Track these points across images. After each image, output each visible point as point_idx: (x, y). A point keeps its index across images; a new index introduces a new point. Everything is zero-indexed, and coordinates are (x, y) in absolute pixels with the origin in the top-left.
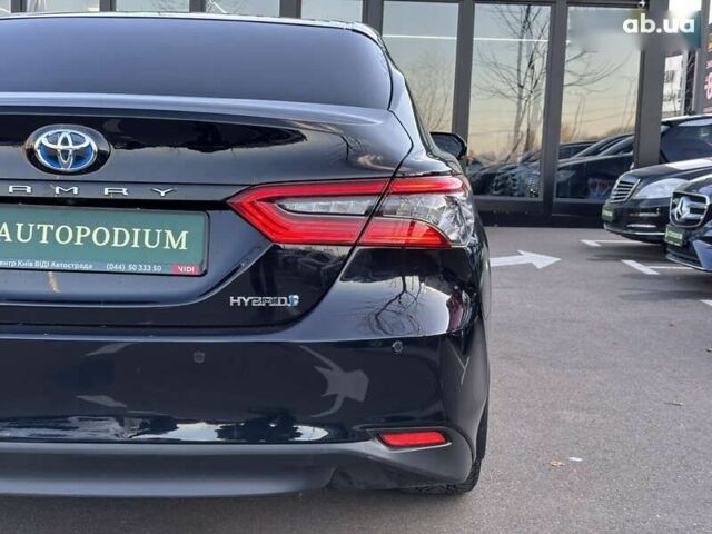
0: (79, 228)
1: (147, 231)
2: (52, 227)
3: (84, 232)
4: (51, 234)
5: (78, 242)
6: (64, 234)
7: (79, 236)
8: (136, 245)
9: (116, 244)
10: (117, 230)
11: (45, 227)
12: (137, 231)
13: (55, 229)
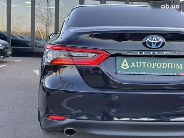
0: (153, 63)
1: (171, 64)
2: (146, 63)
3: (154, 64)
4: (146, 65)
5: (153, 67)
6: (149, 65)
7: (153, 65)
8: (169, 68)
9: (163, 67)
10: (163, 64)
11: (144, 63)
12: (169, 64)
13: (147, 64)
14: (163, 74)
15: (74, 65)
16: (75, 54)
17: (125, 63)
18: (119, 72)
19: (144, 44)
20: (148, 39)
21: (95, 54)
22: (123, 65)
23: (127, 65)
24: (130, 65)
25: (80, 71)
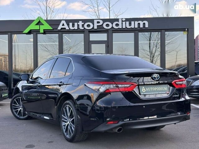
6: (154, 89)
10: (159, 88)
11: (151, 88)
14: (160, 93)
15: (119, 91)
16: (120, 86)
17: (144, 89)
18: (142, 94)
19: (152, 78)
20: (154, 76)
21: (130, 85)
22: (143, 90)
23: (145, 90)
24: (146, 90)
25: (123, 94)
